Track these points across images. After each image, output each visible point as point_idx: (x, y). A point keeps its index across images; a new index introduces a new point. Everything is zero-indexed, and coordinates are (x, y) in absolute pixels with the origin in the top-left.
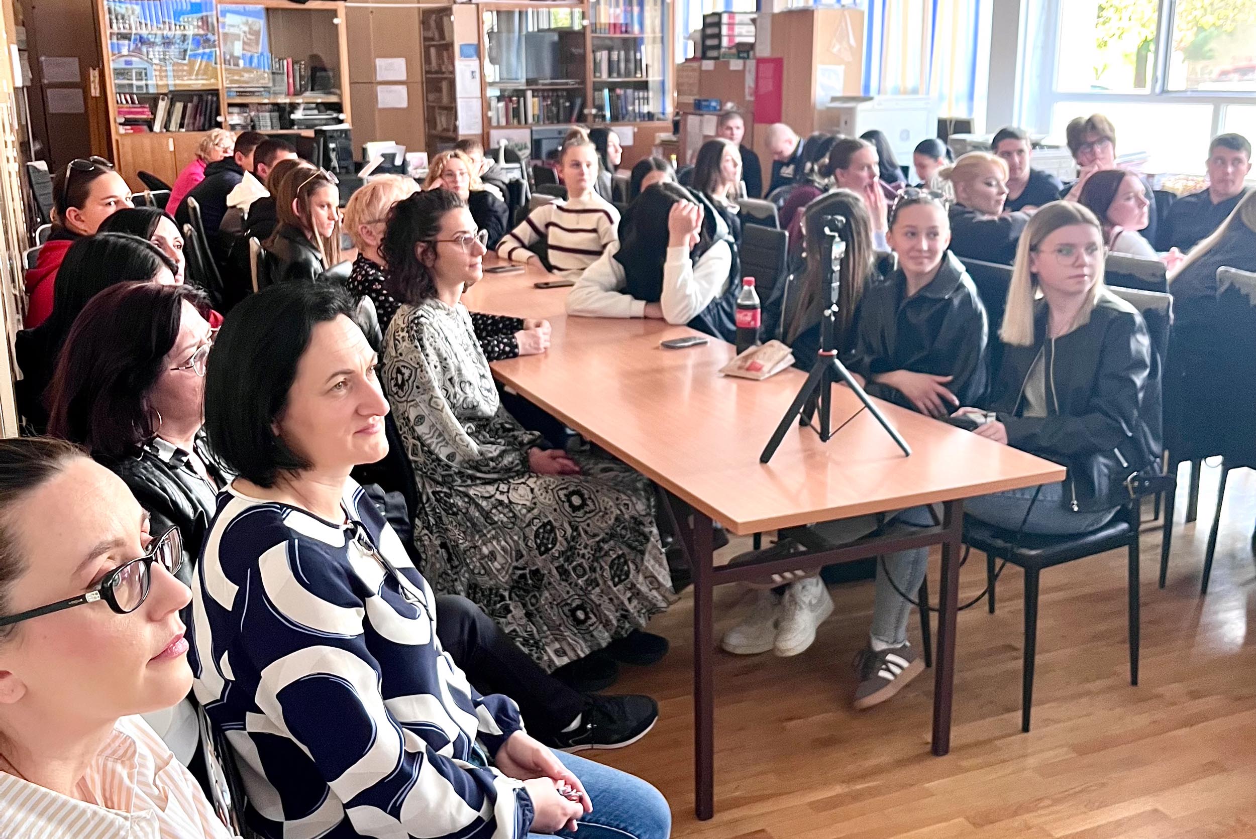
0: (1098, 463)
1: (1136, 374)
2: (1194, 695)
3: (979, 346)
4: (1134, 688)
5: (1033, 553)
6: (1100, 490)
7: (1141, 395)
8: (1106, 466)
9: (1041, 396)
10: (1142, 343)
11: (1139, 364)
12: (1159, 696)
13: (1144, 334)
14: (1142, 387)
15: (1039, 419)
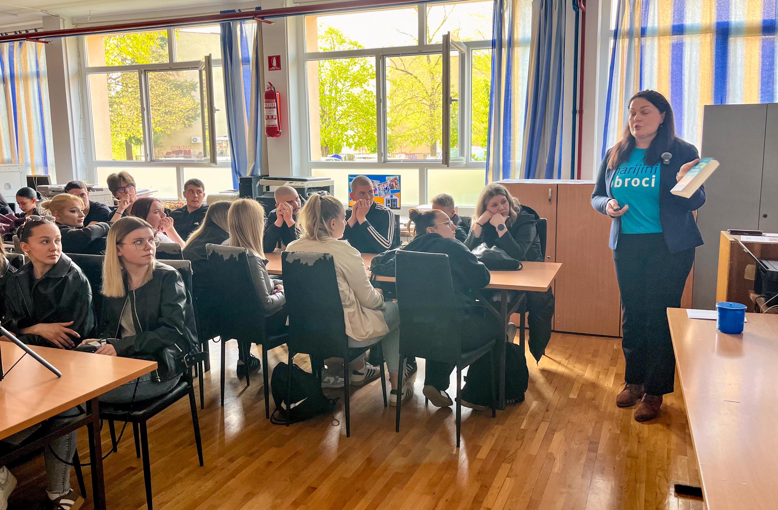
0: (168, 353)
1: (180, 301)
2: (231, 460)
3: (88, 302)
4: (202, 467)
5: (141, 413)
6: (171, 368)
7: (184, 313)
8: (172, 354)
9: (131, 324)
10: (181, 286)
11: (181, 297)
12: (215, 467)
13: (181, 281)
14: (184, 308)
15: (131, 337)
